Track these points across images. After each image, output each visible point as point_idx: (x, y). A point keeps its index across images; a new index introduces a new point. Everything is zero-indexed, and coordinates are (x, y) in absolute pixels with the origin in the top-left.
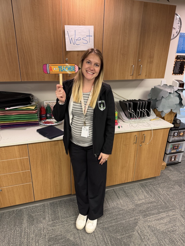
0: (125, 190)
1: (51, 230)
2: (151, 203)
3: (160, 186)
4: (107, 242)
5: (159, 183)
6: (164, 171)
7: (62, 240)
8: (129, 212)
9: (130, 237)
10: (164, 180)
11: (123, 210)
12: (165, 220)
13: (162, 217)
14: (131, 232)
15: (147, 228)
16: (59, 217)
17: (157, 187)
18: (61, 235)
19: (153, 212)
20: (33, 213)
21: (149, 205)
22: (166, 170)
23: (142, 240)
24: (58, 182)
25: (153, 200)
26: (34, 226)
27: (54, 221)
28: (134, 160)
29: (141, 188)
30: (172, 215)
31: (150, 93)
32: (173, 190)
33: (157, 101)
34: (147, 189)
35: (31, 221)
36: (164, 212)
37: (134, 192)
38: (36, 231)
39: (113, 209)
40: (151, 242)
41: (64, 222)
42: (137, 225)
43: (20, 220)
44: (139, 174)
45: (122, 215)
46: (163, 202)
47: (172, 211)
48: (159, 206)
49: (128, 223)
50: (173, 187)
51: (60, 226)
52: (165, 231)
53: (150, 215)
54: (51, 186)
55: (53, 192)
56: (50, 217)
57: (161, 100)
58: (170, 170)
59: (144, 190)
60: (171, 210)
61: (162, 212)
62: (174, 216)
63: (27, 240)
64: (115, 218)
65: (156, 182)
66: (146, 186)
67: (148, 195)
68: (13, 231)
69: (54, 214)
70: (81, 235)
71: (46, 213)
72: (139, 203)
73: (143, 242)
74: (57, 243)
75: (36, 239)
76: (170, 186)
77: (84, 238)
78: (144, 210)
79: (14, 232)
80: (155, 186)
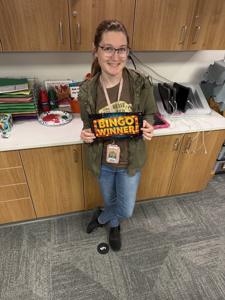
0: (156, 206)
1: (56, 256)
2: (189, 226)
3: (202, 203)
4: (126, 276)
5: (201, 199)
6: (210, 182)
7: (70, 271)
8: (158, 237)
9: (156, 271)
10: (210, 195)
11: (151, 233)
12: (205, 251)
13: (201, 247)
14: (158, 264)
15: (179, 260)
16: (67, 239)
17: (198, 204)
18: (69, 263)
19: (189, 239)
20: (35, 232)
21: (186, 229)
22: (213, 181)
23: (171, 276)
24: (66, 196)
25: (192, 222)
26: (35, 249)
27: (61, 243)
28: (172, 171)
29: (178, 204)
30: (215, 244)
31: (207, 73)
32: (220, 210)
33: (216, 86)
34: (185, 207)
35: (32, 242)
36: (204, 239)
37: (168, 209)
38: (38, 255)
39: (138, 232)
40: (182, 279)
41: (74, 245)
42: (167, 255)
43: (19, 240)
44: (176, 187)
45: (149, 240)
46: (204, 226)
47: (216, 239)
48: (199, 231)
49: (156, 252)
50: (219, 204)
51: (69, 251)
52: (202, 265)
53: (186, 243)
54: (57, 201)
55: (60, 208)
56: (56, 238)
57: (223, 85)
58: (218, 181)
59: (181, 208)
60: (214, 237)
61: (201, 240)
62: (217, 246)
63: (26, 268)
64: (139, 244)
65: (198, 197)
66: (184, 202)
67: (186, 215)
68: (9, 254)
69: (62, 235)
70: (94, 264)
71: (51, 233)
72: (173, 225)
73: (173, 279)
74: (63, 274)
75: (37, 267)
76: (216, 203)
77: (98, 269)
78: (178, 235)
79: (11, 256)
80: (196, 203)
